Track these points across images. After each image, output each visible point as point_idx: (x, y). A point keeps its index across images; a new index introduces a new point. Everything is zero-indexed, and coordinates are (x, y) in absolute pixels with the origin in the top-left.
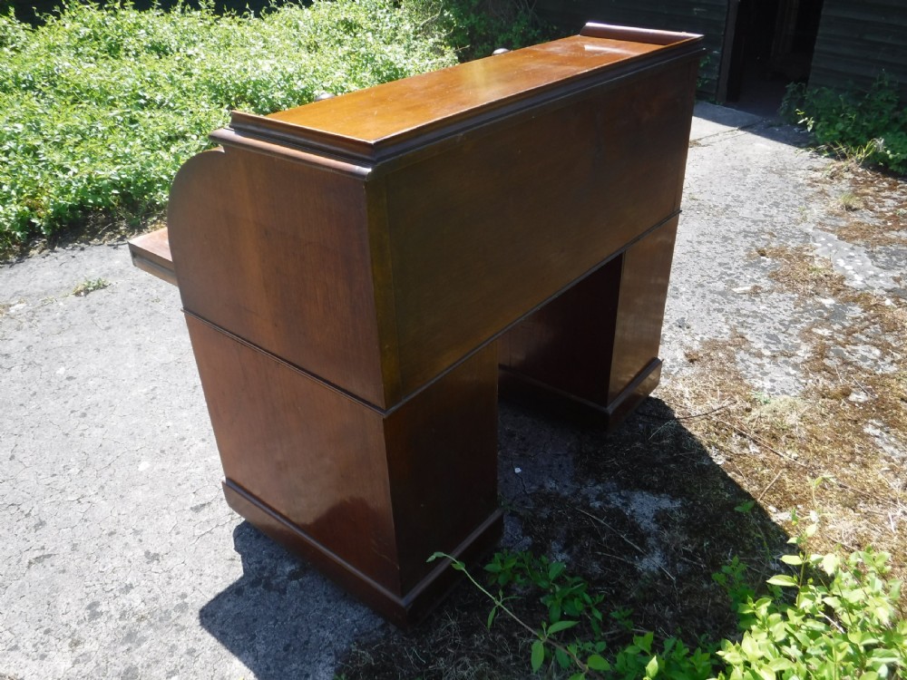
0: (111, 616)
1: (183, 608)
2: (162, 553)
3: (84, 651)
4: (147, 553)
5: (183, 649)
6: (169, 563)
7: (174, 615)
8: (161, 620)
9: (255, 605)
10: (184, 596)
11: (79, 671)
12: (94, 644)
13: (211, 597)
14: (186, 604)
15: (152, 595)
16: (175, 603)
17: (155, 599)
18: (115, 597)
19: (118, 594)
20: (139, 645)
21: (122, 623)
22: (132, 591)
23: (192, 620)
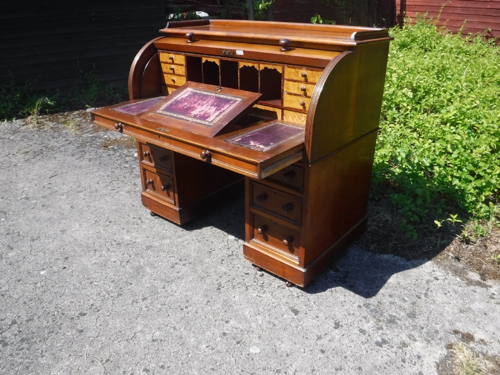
0: (382, 334)
1: (367, 306)
2: (333, 321)
3: (408, 339)
4: (336, 328)
5: (390, 299)
6: (340, 317)
7: (372, 308)
8: (377, 312)
9: (358, 279)
10: (359, 306)
11: (419, 337)
12: (402, 336)
13: (357, 296)
14: (364, 305)
15: (363, 319)
16: (365, 309)
17: (365, 318)
18: (369, 335)
19: (367, 335)
20: (395, 316)
21: (385, 327)
22: (363, 329)
23: (373, 300)
